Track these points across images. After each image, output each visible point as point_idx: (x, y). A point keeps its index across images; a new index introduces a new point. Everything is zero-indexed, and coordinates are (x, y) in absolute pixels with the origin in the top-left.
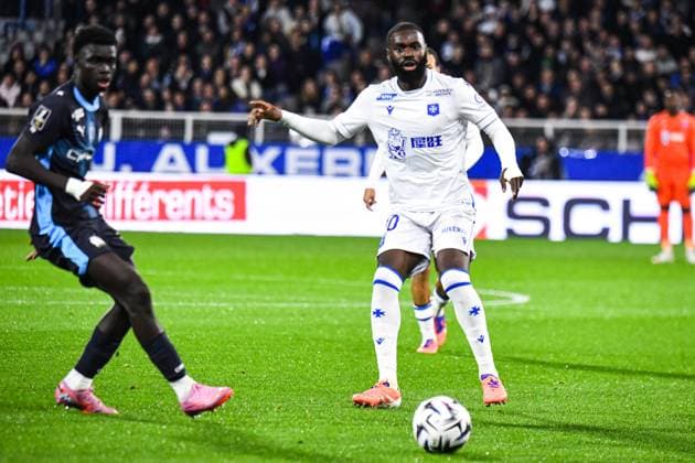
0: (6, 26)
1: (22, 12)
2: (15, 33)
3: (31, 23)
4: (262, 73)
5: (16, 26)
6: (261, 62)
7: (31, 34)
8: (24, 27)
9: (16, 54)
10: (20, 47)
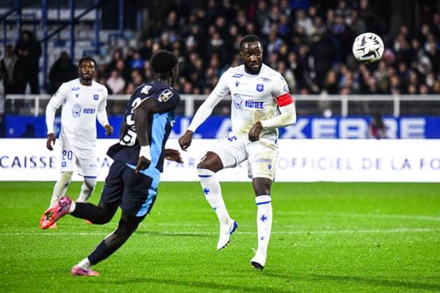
0: (110, 36)
1: (121, 26)
2: (116, 40)
3: (128, 33)
4: (294, 65)
5: (116, 36)
6: (292, 57)
7: (127, 41)
8: (122, 36)
9: (117, 55)
10: (120, 51)
